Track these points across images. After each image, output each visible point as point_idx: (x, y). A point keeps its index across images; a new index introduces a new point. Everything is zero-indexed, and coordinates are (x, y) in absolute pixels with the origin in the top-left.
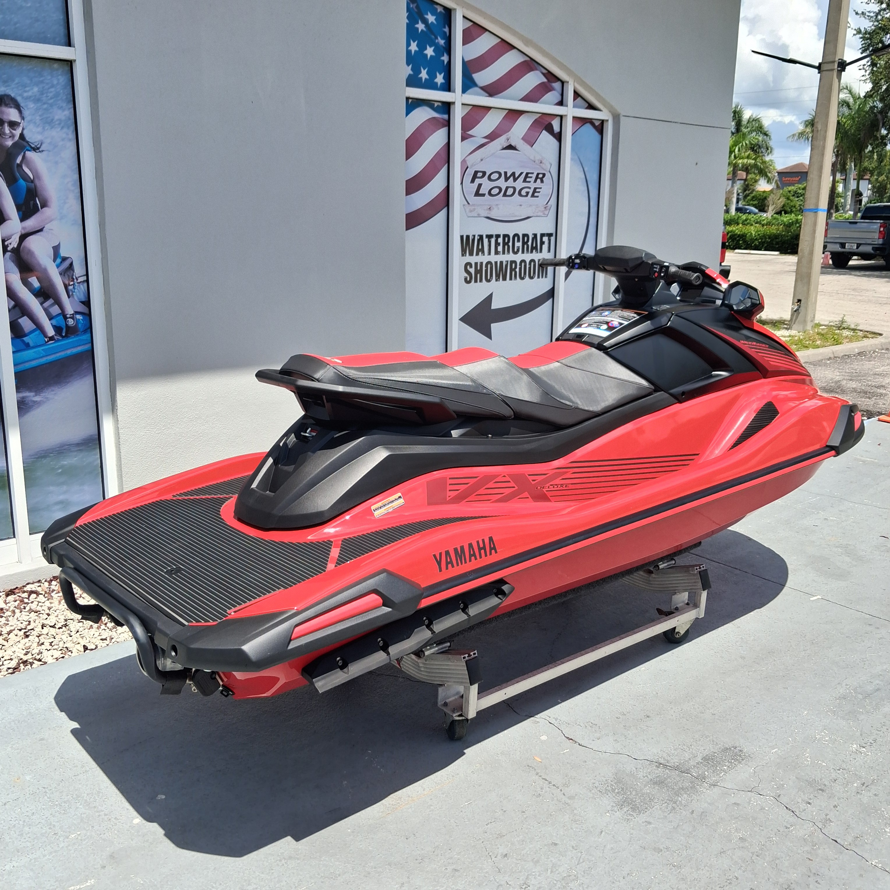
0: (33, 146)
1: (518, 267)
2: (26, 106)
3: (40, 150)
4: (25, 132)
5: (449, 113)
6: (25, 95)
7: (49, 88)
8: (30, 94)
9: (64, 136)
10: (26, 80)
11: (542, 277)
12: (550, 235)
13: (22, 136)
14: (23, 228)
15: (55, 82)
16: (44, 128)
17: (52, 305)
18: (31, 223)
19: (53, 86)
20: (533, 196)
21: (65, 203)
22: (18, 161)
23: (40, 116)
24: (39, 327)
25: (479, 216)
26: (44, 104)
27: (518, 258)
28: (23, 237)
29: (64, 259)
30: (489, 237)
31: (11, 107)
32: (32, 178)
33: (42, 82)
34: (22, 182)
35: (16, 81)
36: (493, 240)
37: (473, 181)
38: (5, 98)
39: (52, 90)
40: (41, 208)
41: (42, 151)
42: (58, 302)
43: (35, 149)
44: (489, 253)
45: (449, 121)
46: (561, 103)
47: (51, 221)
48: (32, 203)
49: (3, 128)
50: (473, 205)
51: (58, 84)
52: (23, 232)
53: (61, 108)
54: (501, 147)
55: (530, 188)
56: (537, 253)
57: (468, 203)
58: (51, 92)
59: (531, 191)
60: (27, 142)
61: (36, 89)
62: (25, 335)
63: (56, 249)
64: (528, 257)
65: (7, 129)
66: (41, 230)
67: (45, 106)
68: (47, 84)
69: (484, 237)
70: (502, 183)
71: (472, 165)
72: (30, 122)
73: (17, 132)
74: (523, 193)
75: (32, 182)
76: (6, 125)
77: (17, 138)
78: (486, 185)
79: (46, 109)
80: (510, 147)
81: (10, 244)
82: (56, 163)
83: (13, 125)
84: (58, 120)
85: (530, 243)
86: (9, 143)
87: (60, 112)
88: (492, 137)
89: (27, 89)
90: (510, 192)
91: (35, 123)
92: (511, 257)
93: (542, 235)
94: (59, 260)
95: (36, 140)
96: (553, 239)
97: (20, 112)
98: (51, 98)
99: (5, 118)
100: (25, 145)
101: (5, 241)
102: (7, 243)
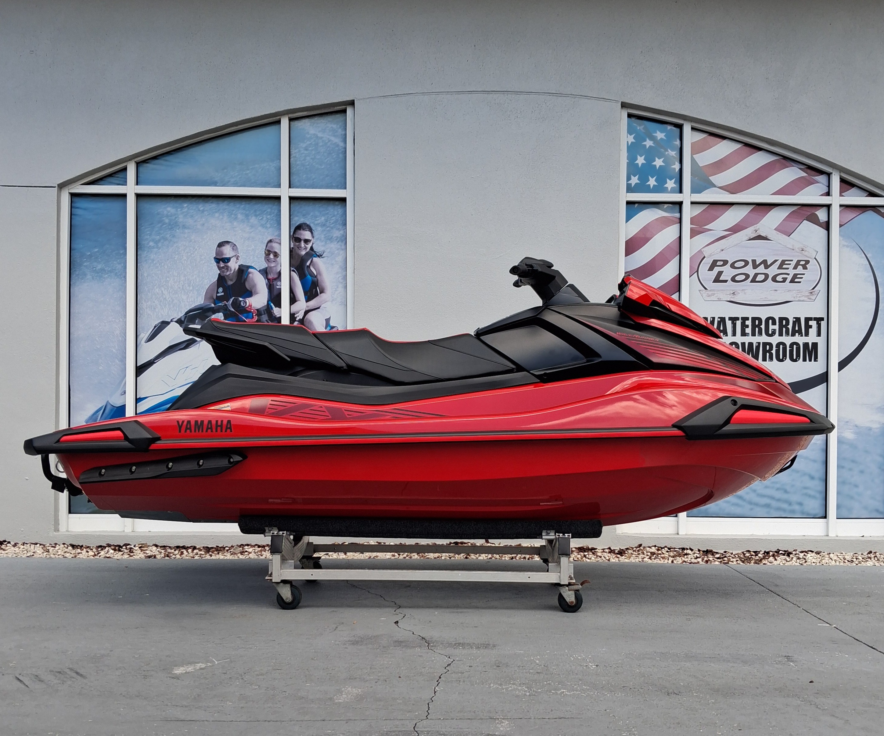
0: (318, 254)
1: (774, 348)
2: (316, 229)
3: (323, 256)
4: (313, 246)
5: (681, 212)
6: (316, 222)
7: (332, 217)
8: (319, 222)
9: (339, 247)
10: (317, 213)
11: (810, 360)
12: (819, 320)
13: (312, 248)
14: (307, 307)
15: (336, 213)
16: (326, 242)
18: (313, 303)
19: (334, 216)
20: (792, 281)
21: (336, 290)
22: (308, 264)
23: (324, 235)
25: (719, 300)
26: (328, 227)
27: (775, 340)
28: (307, 312)
30: (734, 320)
31: (306, 231)
32: (316, 274)
33: (327, 214)
34: (309, 277)
35: (311, 214)
36: (739, 323)
37: (711, 269)
38: (303, 225)
39: (333, 218)
40: (320, 293)
41: (324, 257)
43: (320, 256)
44: (734, 334)
45: (680, 219)
46: (828, 194)
47: (325, 303)
48: (314, 290)
49: (300, 244)
50: (710, 291)
51: (338, 214)
52: (307, 309)
53: (338, 229)
54: (747, 238)
55: (788, 274)
56: (802, 336)
57: (706, 289)
58: (333, 219)
59: (789, 278)
60: (315, 252)
61: (323, 218)
63: (328, 321)
64: (788, 340)
65: (303, 244)
66: (319, 308)
67: (328, 228)
68: (331, 215)
69: (727, 319)
70: (750, 270)
71: (710, 255)
72: (317, 239)
73: (309, 246)
74: (779, 278)
75: (316, 277)
76: (302, 242)
77: (308, 250)
78: (728, 272)
79: (328, 231)
80: (760, 237)
81: (298, 316)
82: (332, 264)
83: (307, 241)
84: (335, 237)
85: (790, 327)
86: (303, 253)
87: (337, 232)
88: (735, 229)
89: (317, 219)
90: (760, 278)
91: (321, 240)
92: (764, 339)
93: (807, 320)
95: (321, 250)
96: (823, 324)
97: (312, 233)
98: (332, 224)
99: (302, 237)
100: (312, 253)
101: (294, 314)
102: (296, 316)
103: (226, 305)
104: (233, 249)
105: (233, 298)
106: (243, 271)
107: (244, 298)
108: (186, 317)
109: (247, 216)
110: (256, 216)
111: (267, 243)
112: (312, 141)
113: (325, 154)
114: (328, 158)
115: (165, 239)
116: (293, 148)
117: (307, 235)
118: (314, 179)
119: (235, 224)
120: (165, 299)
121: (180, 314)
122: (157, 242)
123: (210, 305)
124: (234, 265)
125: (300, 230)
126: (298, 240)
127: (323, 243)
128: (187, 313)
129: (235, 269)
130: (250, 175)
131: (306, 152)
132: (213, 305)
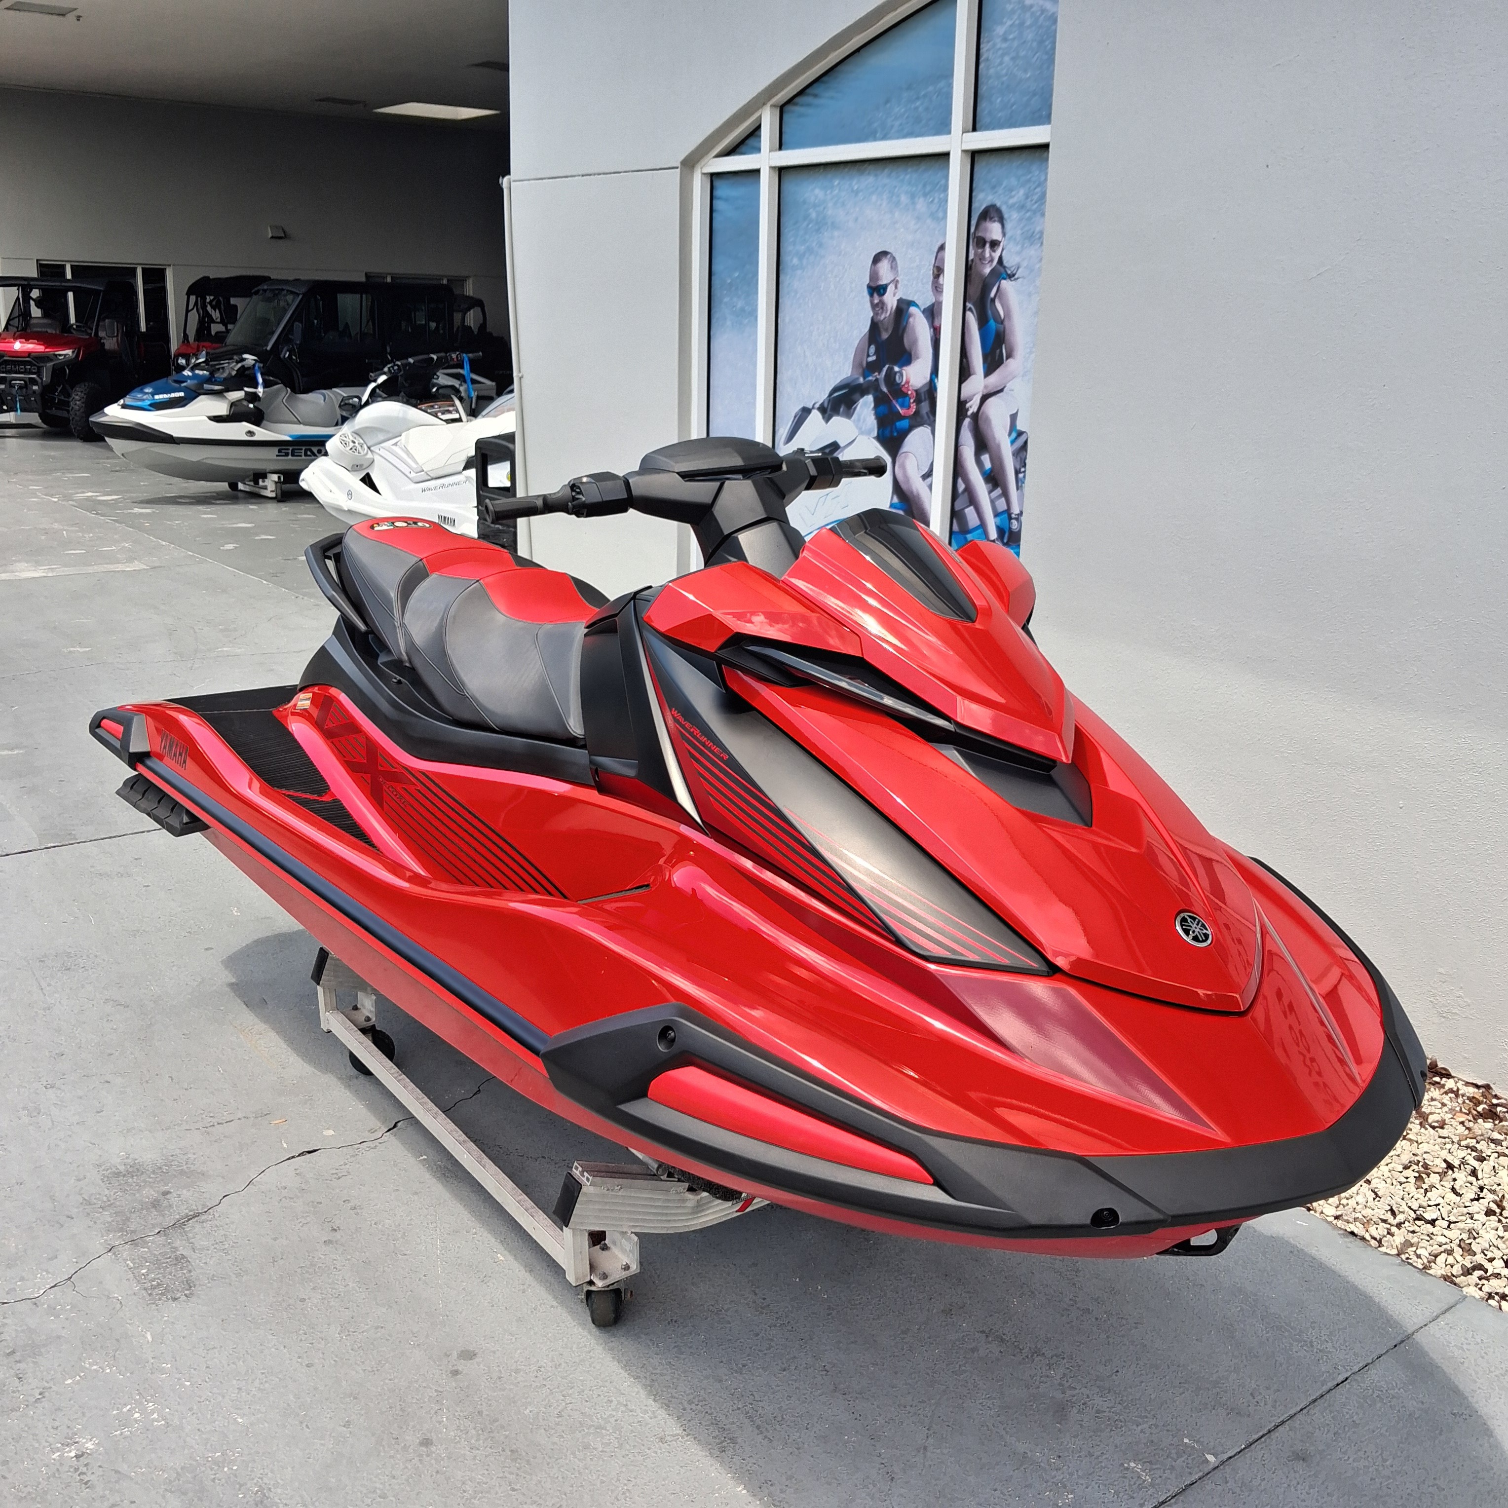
0: (1009, 272)
2: (1010, 217)
3: (1016, 276)
4: (1003, 254)
6: (1011, 201)
7: (1035, 188)
8: (1015, 199)
10: (1013, 181)
13: (1000, 260)
14: (986, 387)
16: (1023, 245)
17: (999, 497)
18: (994, 379)
19: (1039, 185)
21: (1031, 352)
22: (992, 295)
23: (1022, 229)
24: (983, 525)
26: (1028, 211)
28: (984, 398)
29: (1020, 434)
31: (995, 221)
32: (1003, 316)
33: (1029, 181)
34: (992, 323)
35: (1005, 184)
38: (991, 209)
39: (1038, 190)
40: (1007, 359)
41: (1018, 278)
42: (1005, 494)
43: (1011, 276)
47: (1013, 378)
48: (998, 351)
49: (984, 251)
52: (985, 392)
58: (1037, 193)
60: (1004, 267)
61: (1022, 192)
62: (969, 532)
63: (1014, 418)
65: (987, 251)
66: (1001, 391)
67: (1028, 214)
68: (1034, 182)
73: (997, 255)
76: (988, 246)
77: (995, 263)
79: (1030, 219)
81: (971, 407)
82: (1030, 295)
83: (994, 244)
84: (1038, 232)
86: (987, 269)
89: (1013, 193)
91: (1015, 239)
94: (1014, 435)
95: (1013, 264)
97: (1003, 226)
98: (1036, 203)
99: (988, 236)
100: (1002, 272)
101: (966, 402)
102: (968, 405)
103: (877, 380)
104: (892, 267)
105: (887, 366)
106: (903, 309)
107: (901, 366)
108: (829, 400)
109: (913, 196)
110: (925, 195)
111: (937, 253)
112: (1015, 17)
113: (1035, 44)
114: (1038, 55)
115: (810, 250)
116: (985, 40)
117: (994, 230)
118: (1012, 105)
119: (897, 214)
120: (807, 365)
121: (822, 396)
122: (801, 257)
123: (858, 379)
124: (891, 300)
125: (985, 219)
126: (981, 242)
127: (1018, 248)
128: (831, 394)
129: (892, 308)
130: (921, 109)
131: (1004, 45)
132: (861, 380)
